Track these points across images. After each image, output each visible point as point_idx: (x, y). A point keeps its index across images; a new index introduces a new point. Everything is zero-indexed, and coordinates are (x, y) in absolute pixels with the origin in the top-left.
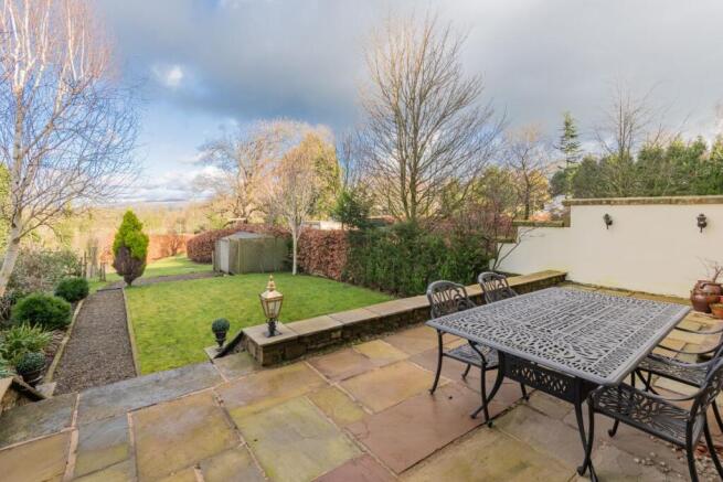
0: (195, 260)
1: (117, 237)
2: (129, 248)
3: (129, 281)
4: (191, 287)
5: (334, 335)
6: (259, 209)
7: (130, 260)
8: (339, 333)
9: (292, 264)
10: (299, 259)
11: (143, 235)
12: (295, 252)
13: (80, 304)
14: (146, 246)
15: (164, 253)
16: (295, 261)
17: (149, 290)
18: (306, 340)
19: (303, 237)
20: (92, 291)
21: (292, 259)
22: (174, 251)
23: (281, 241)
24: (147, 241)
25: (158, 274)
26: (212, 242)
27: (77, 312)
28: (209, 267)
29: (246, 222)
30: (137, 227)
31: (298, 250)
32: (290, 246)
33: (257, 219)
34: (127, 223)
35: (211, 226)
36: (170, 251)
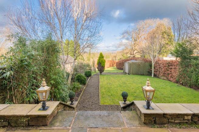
0: (118, 69)
1: (98, 60)
2: (101, 63)
3: (101, 73)
4: (116, 77)
5: (186, 118)
6: (138, 52)
7: (101, 67)
8: (190, 117)
9: (152, 73)
10: (154, 71)
11: (104, 60)
12: (153, 68)
13: (89, 78)
14: (105, 63)
15: (110, 66)
16: (153, 72)
17: (105, 76)
18: (168, 116)
19: (156, 63)
20: (92, 75)
21: (151, 71)
22: (113, 65)
23: (147, 64)
24: (105, 62)
25: (108, 72)
26: (123, 63)
27: (88, 80)
28: (122, 71)
29: (134, 57)
30: (103, 57)
31: (154, 68)
32: (151, 66)
33: (138, 56)
34: (100, 56)
35: (123, 58)
36: (112, 65)
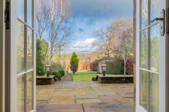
0: (92, 70)
1: (71, 59)
2: (74, 63)
3: (74, 72)
6: (113, 52)
7: (74, 67)
9: (124, 72)
10: (127, 70)
11: (77, 59)
12: (125, 67)
13: (63, 77)
14: (78, 62)
15: (84, 68)
18: (113, 79)
19: (128, 61)
20: (65, 75)
21: (124, 70)
22: (86, 68)
23: (120, 63)
24: (78, 61)
25: (81, 73)
26: (97, 64)
29: (108, 57)
30: (76, 57)
31: (126, 67)
32: (123, 65)
33: (112, 56)
34: (73, 55)
35: (98, 59)
